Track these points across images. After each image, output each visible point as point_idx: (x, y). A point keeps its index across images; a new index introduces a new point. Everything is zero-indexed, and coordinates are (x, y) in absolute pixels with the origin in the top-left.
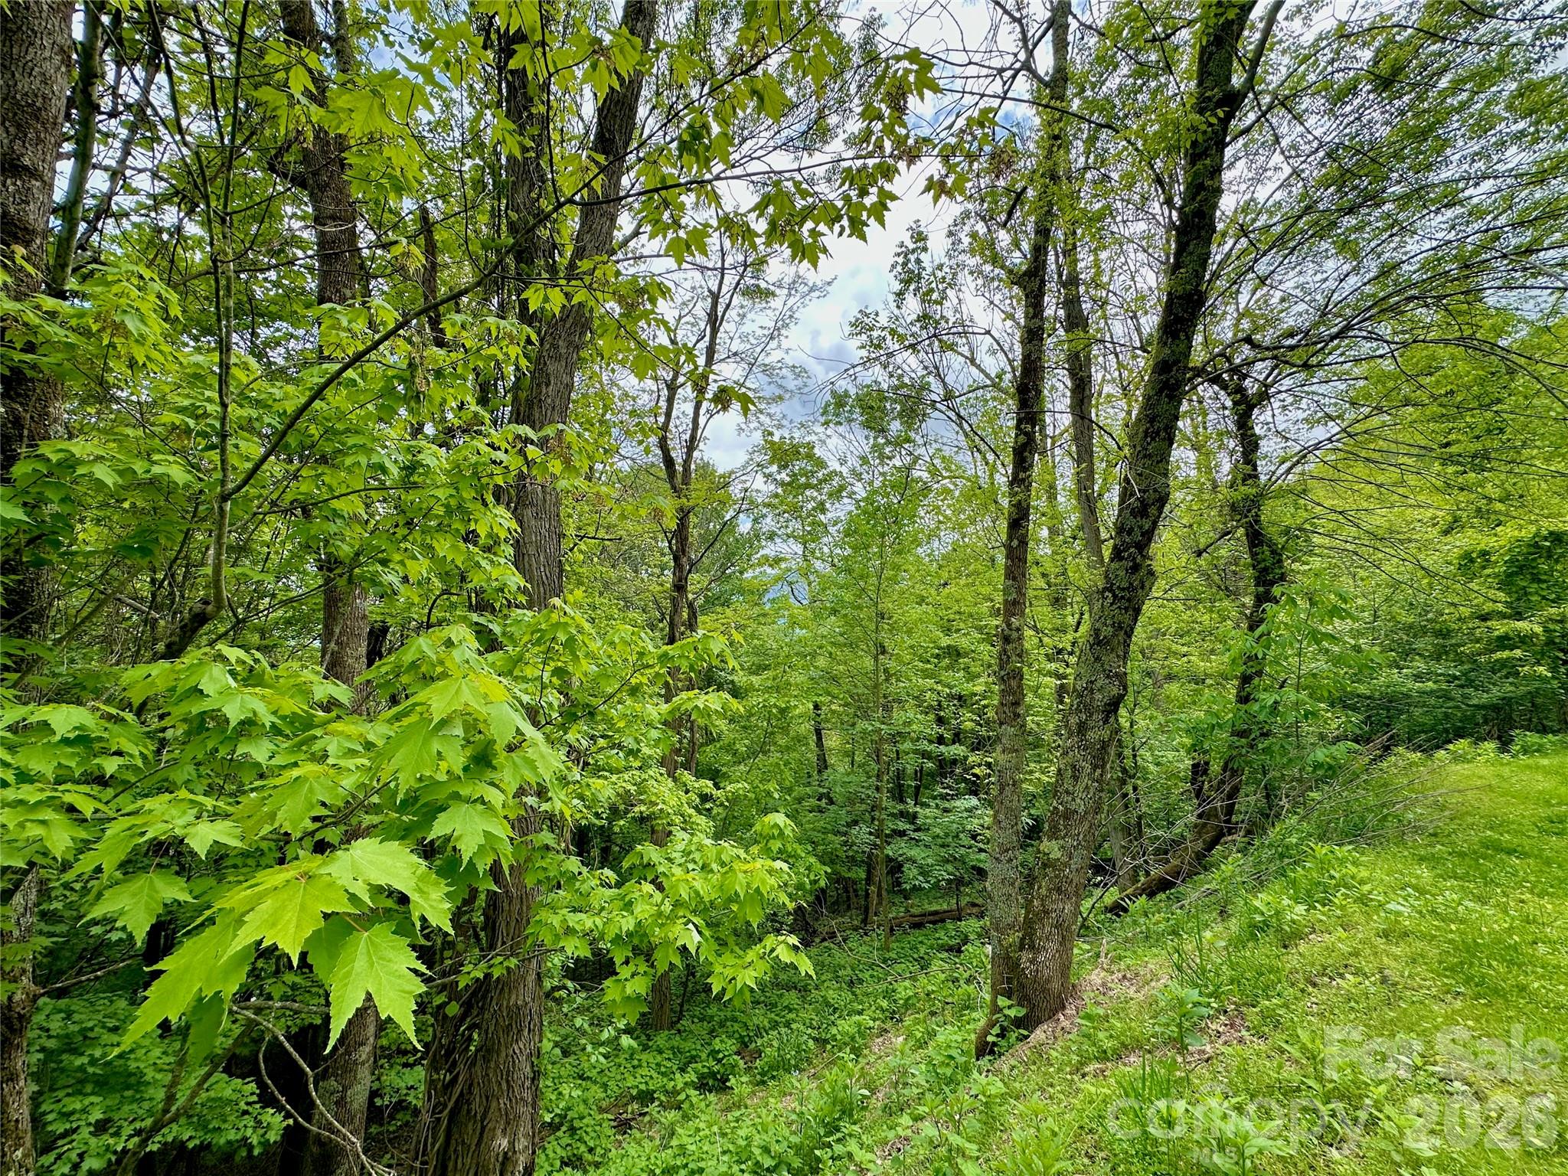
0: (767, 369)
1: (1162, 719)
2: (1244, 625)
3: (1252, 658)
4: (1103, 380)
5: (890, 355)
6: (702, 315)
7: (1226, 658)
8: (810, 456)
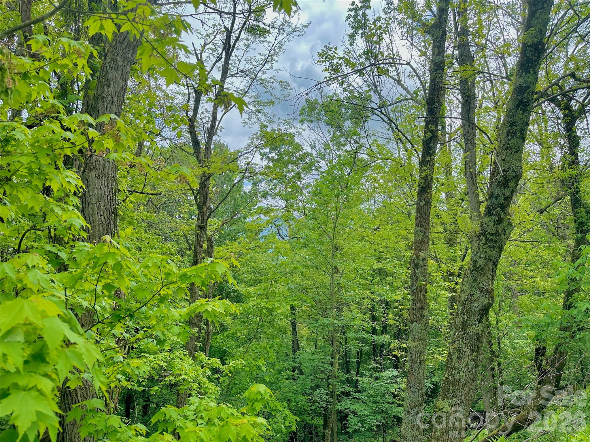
0: (263, 82)
1: (516, 319)
2: (569, 258)
3: (573, 280)
4: (483, 97)
5: (346, 76)
6: (220, 43)
7: (557, 279)
8: (291, 142)
